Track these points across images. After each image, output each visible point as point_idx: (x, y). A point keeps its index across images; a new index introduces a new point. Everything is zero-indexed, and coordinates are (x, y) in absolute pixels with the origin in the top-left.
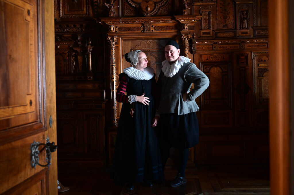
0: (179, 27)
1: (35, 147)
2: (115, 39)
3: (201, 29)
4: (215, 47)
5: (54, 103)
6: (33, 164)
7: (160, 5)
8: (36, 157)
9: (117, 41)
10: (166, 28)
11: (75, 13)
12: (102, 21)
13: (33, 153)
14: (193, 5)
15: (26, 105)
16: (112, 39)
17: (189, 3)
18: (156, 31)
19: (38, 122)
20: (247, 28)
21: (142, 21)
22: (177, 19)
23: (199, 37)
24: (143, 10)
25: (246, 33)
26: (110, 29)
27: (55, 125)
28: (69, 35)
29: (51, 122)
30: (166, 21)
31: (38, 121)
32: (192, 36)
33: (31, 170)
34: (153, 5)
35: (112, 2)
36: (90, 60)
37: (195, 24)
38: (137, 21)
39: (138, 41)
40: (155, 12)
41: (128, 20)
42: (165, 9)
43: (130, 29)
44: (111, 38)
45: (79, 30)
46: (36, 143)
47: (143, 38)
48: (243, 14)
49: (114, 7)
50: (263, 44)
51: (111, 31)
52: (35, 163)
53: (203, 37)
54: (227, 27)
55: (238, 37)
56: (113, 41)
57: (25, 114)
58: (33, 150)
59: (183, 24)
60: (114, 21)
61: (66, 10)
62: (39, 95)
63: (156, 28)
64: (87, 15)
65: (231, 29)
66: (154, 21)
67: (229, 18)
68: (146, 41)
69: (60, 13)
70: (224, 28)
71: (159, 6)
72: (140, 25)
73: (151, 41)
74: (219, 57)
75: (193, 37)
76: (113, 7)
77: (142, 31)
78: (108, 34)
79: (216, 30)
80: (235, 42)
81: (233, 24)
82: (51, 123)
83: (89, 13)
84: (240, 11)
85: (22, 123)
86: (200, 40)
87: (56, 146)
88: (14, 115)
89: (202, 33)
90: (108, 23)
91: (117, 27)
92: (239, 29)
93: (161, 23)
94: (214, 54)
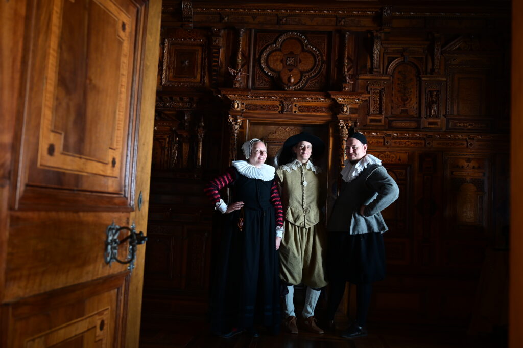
0: (336, 108)
1: (114, 231)
2: (239, 121)
3: (368, 115)
4: (387, 142)
5: (148, 173)
6: (109, 259)
7: (309, 76)
8: (113, 248)
9: (242, 124)
10: (316, 109)
11: (184, 80)
12: (222, 93)
13: (109, 241)
14: (358, 79)
15: (106, 164)
16: (234, 121)
17: (352, 75)
18: (300, 113)
19: (122, 196)
20: (438, 117)
21: (280, 97)
22: (332, 96)
23: (365, 126)
24: (284, 81)
25: (435, 124)
26: (234, 106)
27: (145, 208)
28: (172, 113)
29: (141, 201)
30: (317, 98)
31: (121, 194)
32: (353, 124)
33: (103, 266)
34: (299, 75)
35: (239, 67)
36: (201, 149)
37: (359, 106)
38: (274, 96)
39: (273, 127)
40: (301, 85)
41: (260, 94)
42: (315, 82)
43: (262, 108)
44: (233, 119)
45: (188, 105)
46: (115, 226)
47: (281, 122)
48: (431, 96)
49: (241, 74)
50: (461, 142)
51: (235, 108)
52: (111, 258)
53: (370, 125)
54: (407, 114)
55: (423, 128)
56: (236, 124)
57: (104, 176)
58: (111, 235)
59: (341, 105)
60: (241, 95)
61: (171, 75)
62: (127, 156)
63: (301, 109)
64: (201, 84)
65: (413, 117)
66: (299, 98)
67: (411, 100)
68: (285, 127)
69: (161, 79)
70: (403, 115)
71: (307, 76)
72: (278, 103)
73: (292, 127)
74: (394, 157)
75: (356, 125)
76: (239, 74)
77: (279, 112)
78: (230, 113)
79: (390, 117)
80: (418, 135)
81: (416, 109)
82: (141, 203)
83: (204, 81)
84: (427, 92)
85: (98, 189)
86: (365, 130)
87: (145, 237)
88: (87, 173)
89: (368, 120)
90: (231, 96)
91: (243, 104)
92: (426, 118)
93: (310, 101)
94: (385, 152)
